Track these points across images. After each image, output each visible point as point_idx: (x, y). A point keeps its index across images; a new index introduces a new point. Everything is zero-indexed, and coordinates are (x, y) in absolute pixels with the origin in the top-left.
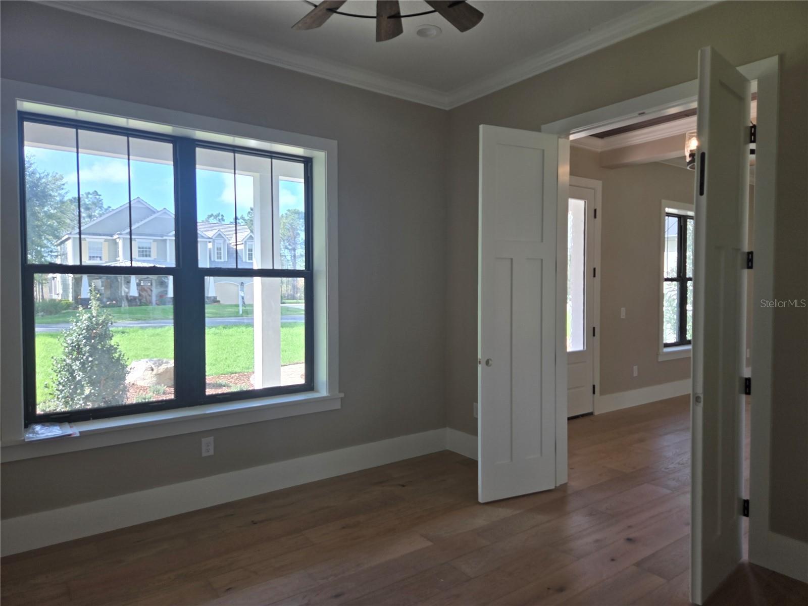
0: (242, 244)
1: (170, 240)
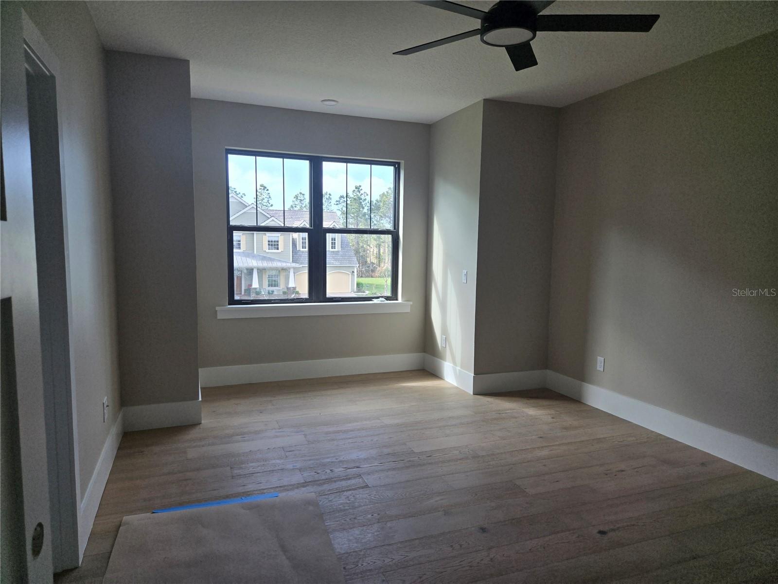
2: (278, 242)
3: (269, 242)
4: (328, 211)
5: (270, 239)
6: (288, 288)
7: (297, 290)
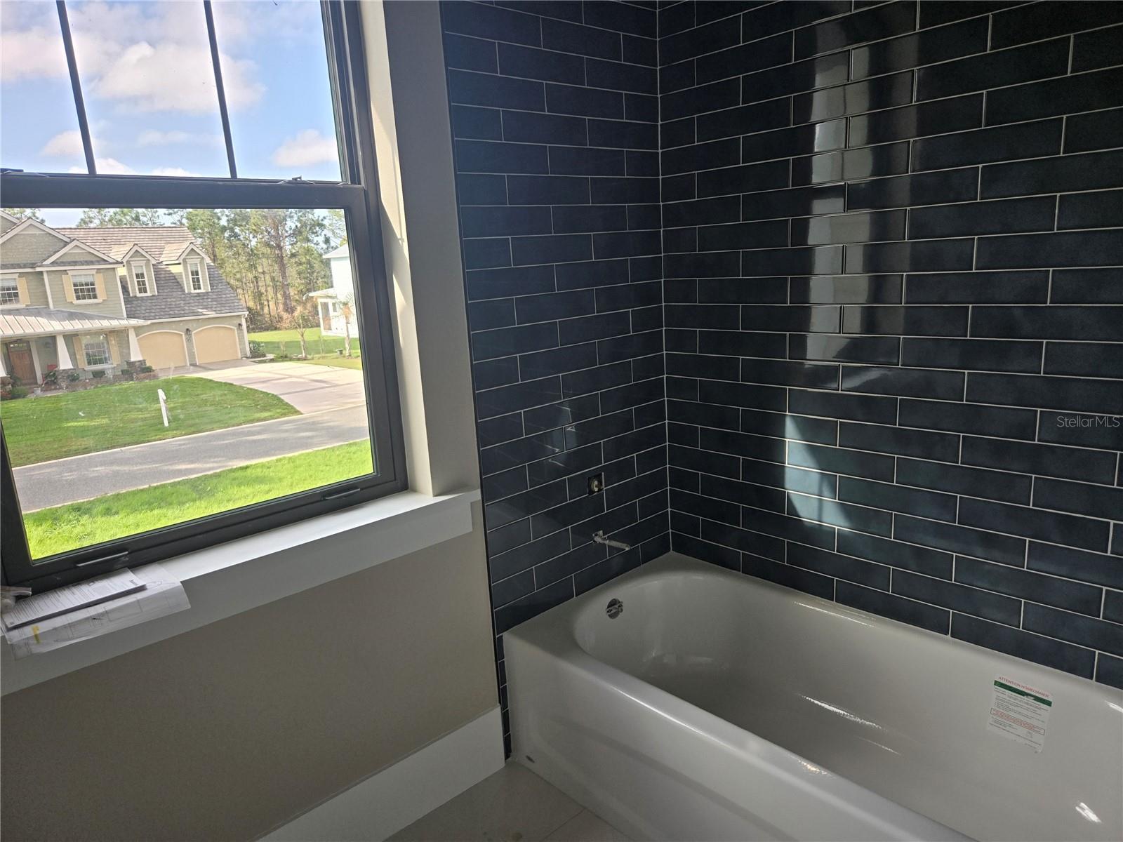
0: (180, 264)
1: (47, 272)
2: (92, 284)
3: (75, 285)
4: (156, 226)
5: (78, 280)
6: (131, 364)
7: (148, 365)
